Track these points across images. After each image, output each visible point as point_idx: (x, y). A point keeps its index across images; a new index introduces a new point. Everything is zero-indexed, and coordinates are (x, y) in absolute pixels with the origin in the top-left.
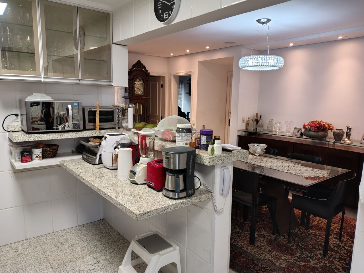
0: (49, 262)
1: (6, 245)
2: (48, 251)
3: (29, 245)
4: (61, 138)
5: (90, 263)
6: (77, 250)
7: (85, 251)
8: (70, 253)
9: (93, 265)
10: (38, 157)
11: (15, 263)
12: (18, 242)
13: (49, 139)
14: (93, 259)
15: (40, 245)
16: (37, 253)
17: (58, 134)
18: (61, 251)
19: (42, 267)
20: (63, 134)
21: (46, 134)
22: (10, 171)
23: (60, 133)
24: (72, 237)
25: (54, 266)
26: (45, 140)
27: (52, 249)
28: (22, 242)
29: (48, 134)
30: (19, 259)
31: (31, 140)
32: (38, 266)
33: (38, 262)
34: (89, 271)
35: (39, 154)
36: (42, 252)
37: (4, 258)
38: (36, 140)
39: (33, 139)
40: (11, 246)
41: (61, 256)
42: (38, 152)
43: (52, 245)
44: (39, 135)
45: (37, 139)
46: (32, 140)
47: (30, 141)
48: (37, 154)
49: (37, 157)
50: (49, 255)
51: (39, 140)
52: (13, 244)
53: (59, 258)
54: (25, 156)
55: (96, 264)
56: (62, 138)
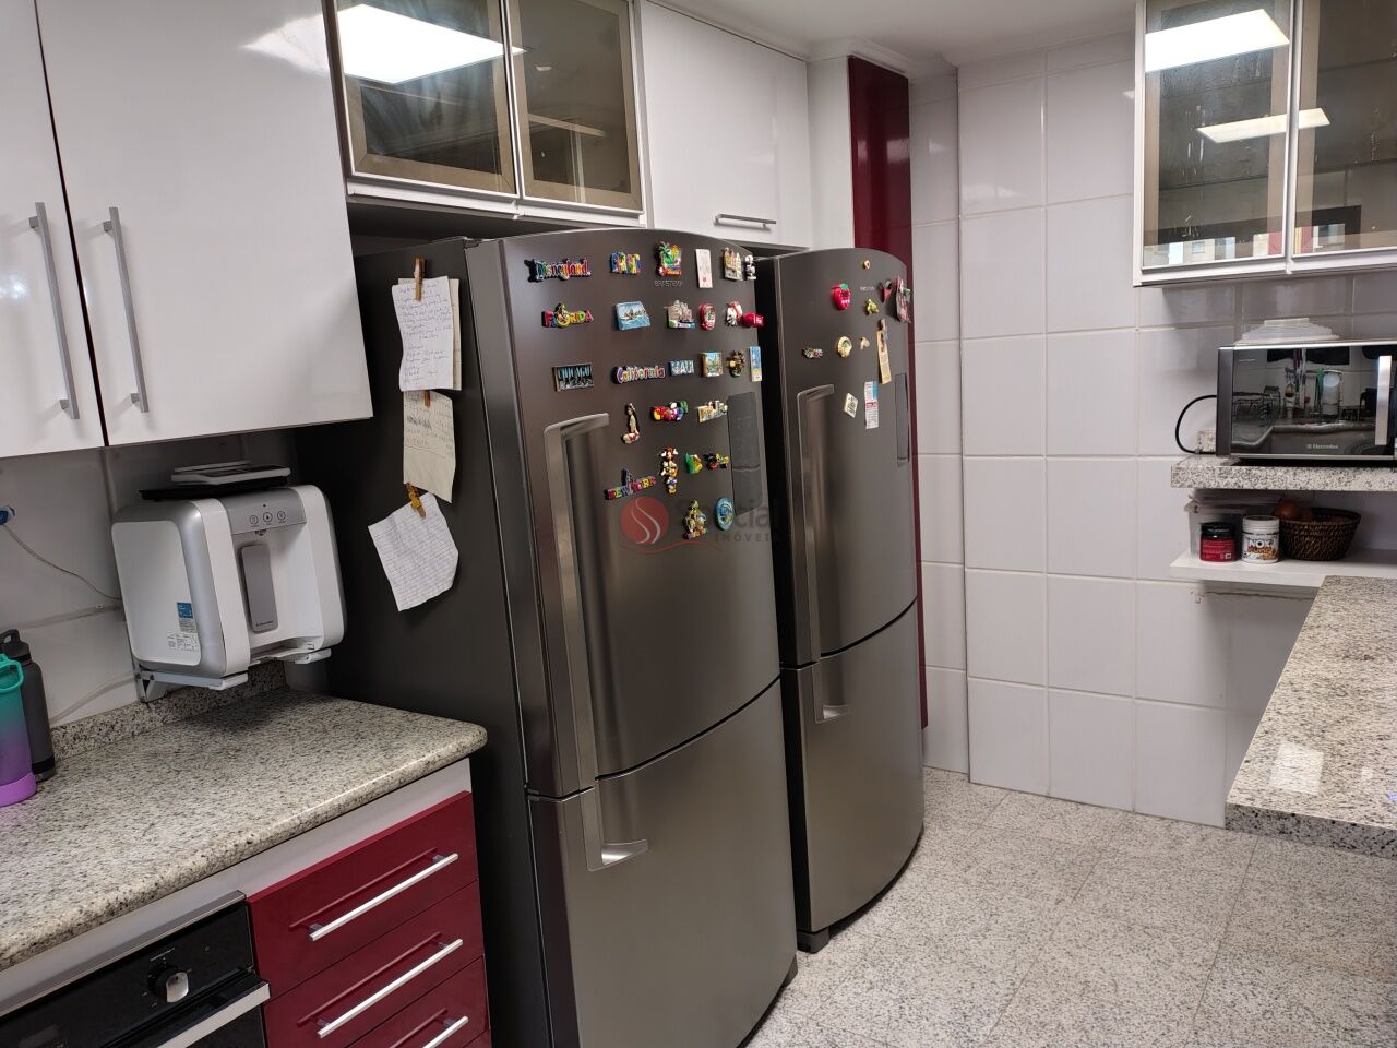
0: (1228, 924)
1: (1163, 819)
2: (1255, 894)
3: (1219, 846)
4: (1339, 489)
5: (1356, 1005)
6: (1350, 940)
7: (1377, 960)
8: (1320, 934)
9: (1358, 1017)
10: (1256, 548)
11: (1144, 875)
12: (1200, 825)
13: (1291, 488)
14: (1381, 998)
15: (1250, 865)
16: (1221, 879)
17: (1330, 471)
18: (1294, 915)
19: (1198, 926)
20: (1350, 471)
21: (1284, 469)
22: (1195, 585)
23: (1338, 470)
24: (1377, 891)
25: (1232, 942)
26: (1277, 488)
27: (1273, 894)
28: (1209, 830)
29: (1290, 469)
30: (1162, 871)
31: (1226, 484)
32: (1191, 918)
33: (1199, 907)
34: (1328, 1025)
35: (1262, 537)
36: (1237, 886)
37: (1130, 849)
38: (1246, 487)
39: (1234, 481)
40: (1175, 826)
41: (1280, 927)
42: (1260, 530)
43: (1284, 882)
44: (1255, 470)
45: (1247, 485)
46: (1230, 487)
47: (1222, 487)
48: (1255, 537)
49: (1253, 549)
50: (1245, 905)
51: (1257, 487)
52: (1181, 825)
53: (1266, 930)
54: (1215, 539)
55: (1373, 1021)
56: (1346, 489)
